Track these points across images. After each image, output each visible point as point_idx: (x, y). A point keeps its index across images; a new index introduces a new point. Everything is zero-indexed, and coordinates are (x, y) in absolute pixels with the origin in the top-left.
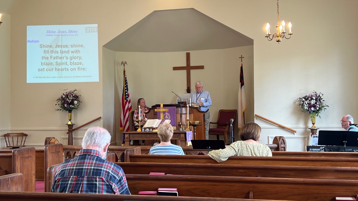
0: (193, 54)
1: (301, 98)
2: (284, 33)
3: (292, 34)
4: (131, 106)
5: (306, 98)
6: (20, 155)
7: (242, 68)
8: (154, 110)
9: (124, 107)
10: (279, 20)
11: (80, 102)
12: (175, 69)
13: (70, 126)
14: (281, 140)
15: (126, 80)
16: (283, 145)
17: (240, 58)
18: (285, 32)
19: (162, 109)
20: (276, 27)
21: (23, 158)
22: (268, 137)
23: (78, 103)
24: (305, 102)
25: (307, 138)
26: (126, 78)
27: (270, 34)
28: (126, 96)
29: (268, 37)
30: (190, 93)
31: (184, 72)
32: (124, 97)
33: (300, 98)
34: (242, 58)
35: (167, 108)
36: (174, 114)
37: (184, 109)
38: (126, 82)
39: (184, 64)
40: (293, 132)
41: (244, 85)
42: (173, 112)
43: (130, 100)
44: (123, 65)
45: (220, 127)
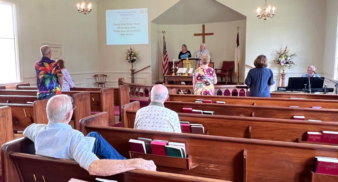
0: (206, 25)
2: (269, 14)
6: (105, 92)
7: (238, 34)
8: (182, 62)
10: (266, 5)
12: (195, 35)
13: (133, 71)
20: (264, 10)
21: (107, 94)
26: (165, 41)
27: (260, 15)
29: (258, 16)
31: (201, 37)
34: (238, 28)
39: (201, 32)
41: (239, 45)
44: (163, 33)
45: (223, 72)
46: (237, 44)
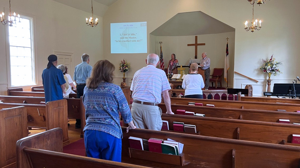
0: (199, 37)
4: (164, 65)
8: (177, 69)
10: (253, 19)
12: (189, 45)
14: (250, 87)
16: (251, 90)
17: (226, 39)
18: (257, 26)
19: (181, 68)
20: (252, 23)
22: (242, 84)
25: (264, 86)
27: (247, 27)
29: (246, 29)
30: (197, 58)
31: (194, 47)
35: (184, 68)
40: (257, 82)
41: (228, 54)
44: (160, 43)
45: (214, 78)
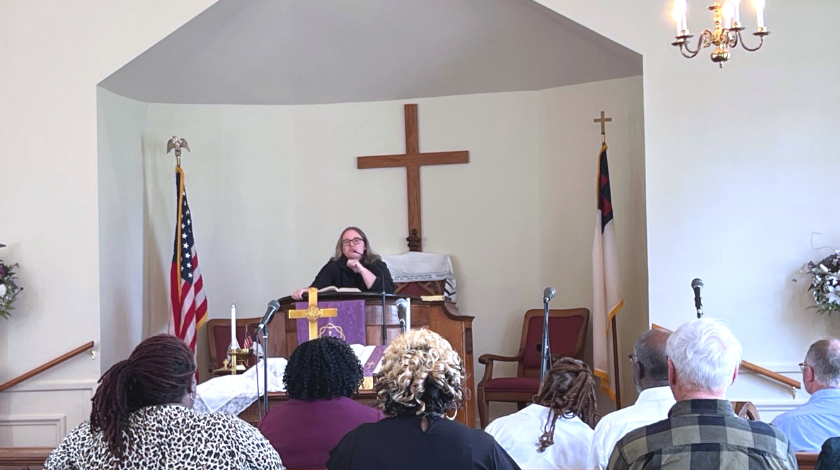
0: (426, 107)
1: (815, 263)
2: (736, 29)
3: (766, 34)
4: (205, 301)
5: (835, 264)
7: (603, 158)
8: (288, 315)
9: (177, 306)
11: (15, 287)
12: (365, 163)
15: (185, 208)
17: (595, 121)
18: (738, 27)
19: (314, 311)
20: (712, 8)
23: (8, 292)
24: (830, 278)
26: (185, 198)
27: (687, 34)
28: (185, 266)
29: (680, 44)
30: (420, 250)
31: (399, 174)
32: (180, 269)
33: (811, 263)
34: (603, 120)
35: (330, 308)
36: (360, 326)
37: (394, 309)
38: (184, 213)
39: (399, 149)
40: (789, 385)
41: (612, 217)
42: (353, 321)
43: (201, 278)
44: (173, 150)
45: (529, 372)
46: (600, 211)
